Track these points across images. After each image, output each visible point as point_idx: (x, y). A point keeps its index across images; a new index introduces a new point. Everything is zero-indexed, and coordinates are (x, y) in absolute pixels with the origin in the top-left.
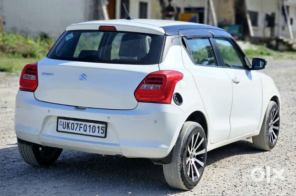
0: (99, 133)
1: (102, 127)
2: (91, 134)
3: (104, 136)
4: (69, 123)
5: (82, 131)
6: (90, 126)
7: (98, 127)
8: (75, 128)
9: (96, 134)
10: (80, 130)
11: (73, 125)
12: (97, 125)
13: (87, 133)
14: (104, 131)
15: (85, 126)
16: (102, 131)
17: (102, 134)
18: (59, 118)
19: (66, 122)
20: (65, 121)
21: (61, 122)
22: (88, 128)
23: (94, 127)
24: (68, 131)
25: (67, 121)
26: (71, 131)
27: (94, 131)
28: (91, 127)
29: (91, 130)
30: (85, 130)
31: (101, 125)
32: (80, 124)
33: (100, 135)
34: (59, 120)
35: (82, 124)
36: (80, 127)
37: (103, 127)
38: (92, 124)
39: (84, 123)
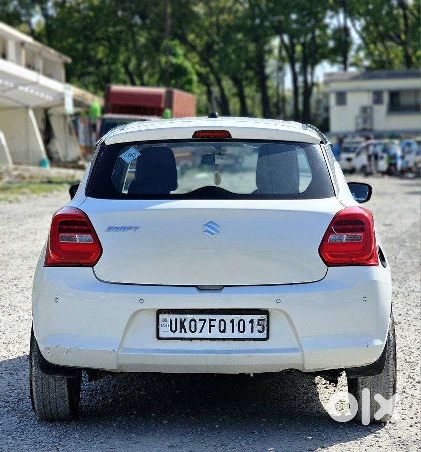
0: (252, 332)
1: (259, 320)
2: (237, 335)
3: (265, 337)
4: (185, 320)
5: (215, 333)
6: (232, 321)
7: (252, 322)
8: (199, 329)
9: (247, 334)
10: (210, 332)
11: (193, 322)
12: (247, 318)
13: (228, 334)
14: (263, 328)
15: (222, 323)
16: (260, 328)
17: (261, 332)
18: (160, 312)
19: (176, 320)
20: (174, 317)
21: (165, 320)
22: (229, 326)
23: (242, 323)
24: (183, 335)
25: (179, 317)
26: (189, 335)
27: (242, 329)
28: (236, 322)
29: (236, 328)
30: (222, 329)
31: (256, 318)
32: (210, 320)
33: (256, 335)
34: (161, 316)
35: (215, 320)
36: (210, 326)
37: (261, 320)
38: (237, 317)
39: (218, 317)
